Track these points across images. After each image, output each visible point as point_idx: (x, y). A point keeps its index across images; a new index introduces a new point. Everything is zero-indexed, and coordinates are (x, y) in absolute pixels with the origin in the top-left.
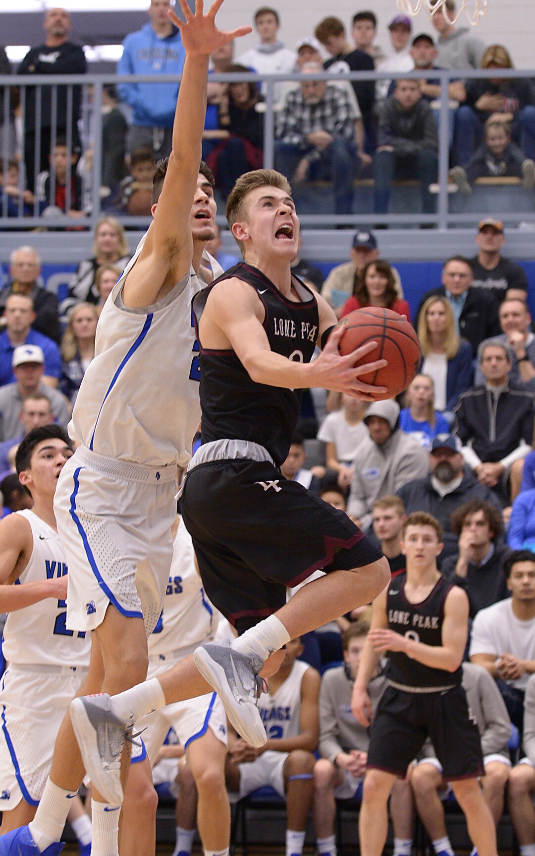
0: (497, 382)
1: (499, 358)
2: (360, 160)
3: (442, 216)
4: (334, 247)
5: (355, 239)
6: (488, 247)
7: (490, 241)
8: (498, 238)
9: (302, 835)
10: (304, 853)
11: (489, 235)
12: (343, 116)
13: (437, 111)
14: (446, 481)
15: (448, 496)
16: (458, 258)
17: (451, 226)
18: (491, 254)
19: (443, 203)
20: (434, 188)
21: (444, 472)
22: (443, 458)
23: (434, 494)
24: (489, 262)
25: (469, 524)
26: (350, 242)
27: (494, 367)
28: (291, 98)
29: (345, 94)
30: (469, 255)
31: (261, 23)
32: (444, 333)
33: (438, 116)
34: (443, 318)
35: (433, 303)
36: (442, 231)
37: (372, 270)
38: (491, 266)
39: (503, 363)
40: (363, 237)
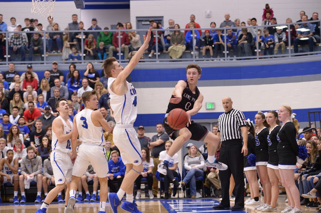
0: (57, 96)
1: (58, 92)
2: (27, 50)
3: (45, 61)
4: (22, 68)
5: (28, 66)
6: (55, 67)
7: (55, 66)
8: (57, 66)
9: (17, 192)
10: (18, 196)
11: (55, 65)
12: (24, 40)
13: (43, 39)
14: (48, 116)
15: (48, 119)
16: (47, 70)
17: (47, 63)
18: (55, 69)
19: (45, 59)
20: (43, 56)
21: (48, 114)
22: (47, 111)
23: (45, 119)
24: (55, 70)
25: (49, 130)
26: (26, 67)
27: (57, 94)
28: (12, 36)
29: (24, 36)
30: (50, 69)
31: (12, 20)
32: (46, 86)
33: (43, 41)
34: (46, 83)
35: (43, 80)
36: (45, 64)
37: (27, 74)
38: (56, 71)
39: (59, 92)
40: (29, 66)
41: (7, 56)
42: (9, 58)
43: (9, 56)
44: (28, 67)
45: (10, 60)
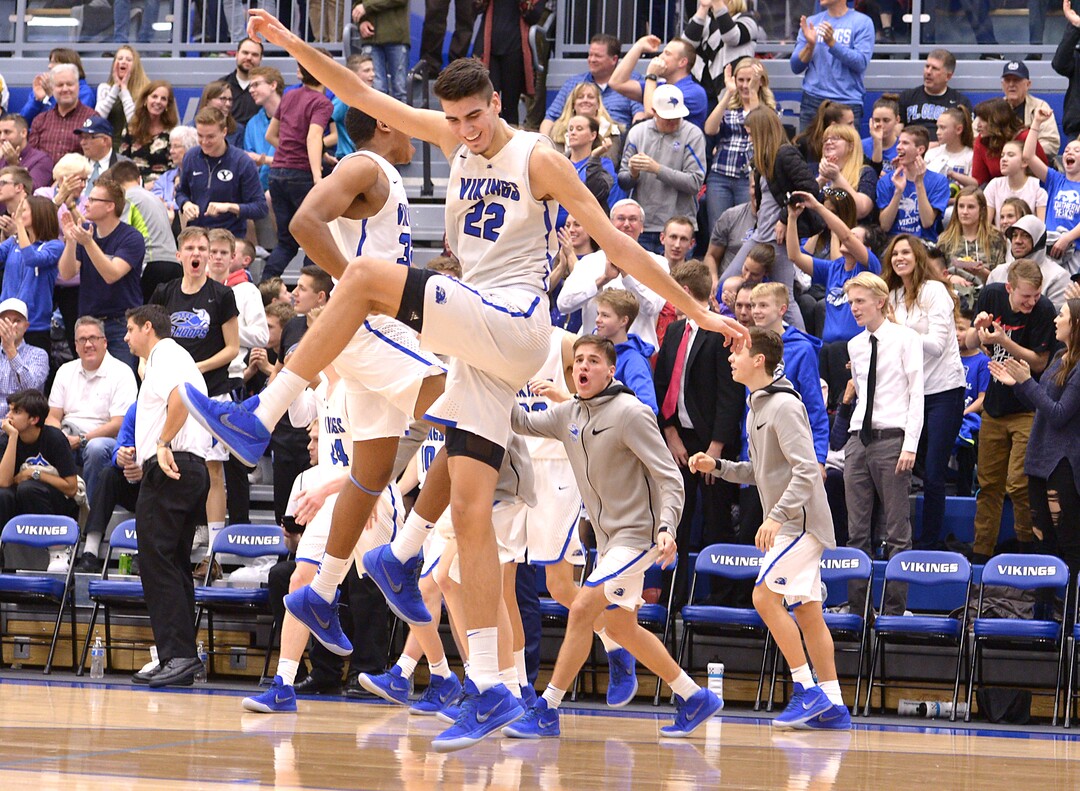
40: (1014, 66)
41: (916, 18)
42: (922, 25)
43: (925, 18)
44: (1009, 76)
45: (928, 35)
